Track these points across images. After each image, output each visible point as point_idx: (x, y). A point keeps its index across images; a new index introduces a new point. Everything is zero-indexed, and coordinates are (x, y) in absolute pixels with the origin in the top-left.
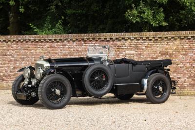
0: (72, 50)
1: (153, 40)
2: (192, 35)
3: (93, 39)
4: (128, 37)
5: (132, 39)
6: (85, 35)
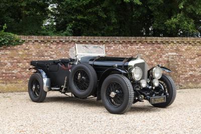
3: (139, 42)
4: (171, 41)
5: (174, 42)
6: (133, 38)
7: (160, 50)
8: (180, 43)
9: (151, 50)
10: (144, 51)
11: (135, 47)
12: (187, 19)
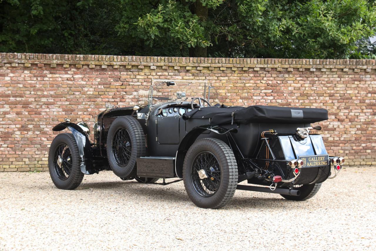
0: (21, 86)
1: (193, 71)
2: (262, 66)
3: (70, 65)
4: (145, 64)
5: (152, 67)
6: (55, 56)
7: (120, 83)
8: (166, 70)
9: (99, 84)
10: (83, 86)
11: (61, 77)
12: (187, 14)
